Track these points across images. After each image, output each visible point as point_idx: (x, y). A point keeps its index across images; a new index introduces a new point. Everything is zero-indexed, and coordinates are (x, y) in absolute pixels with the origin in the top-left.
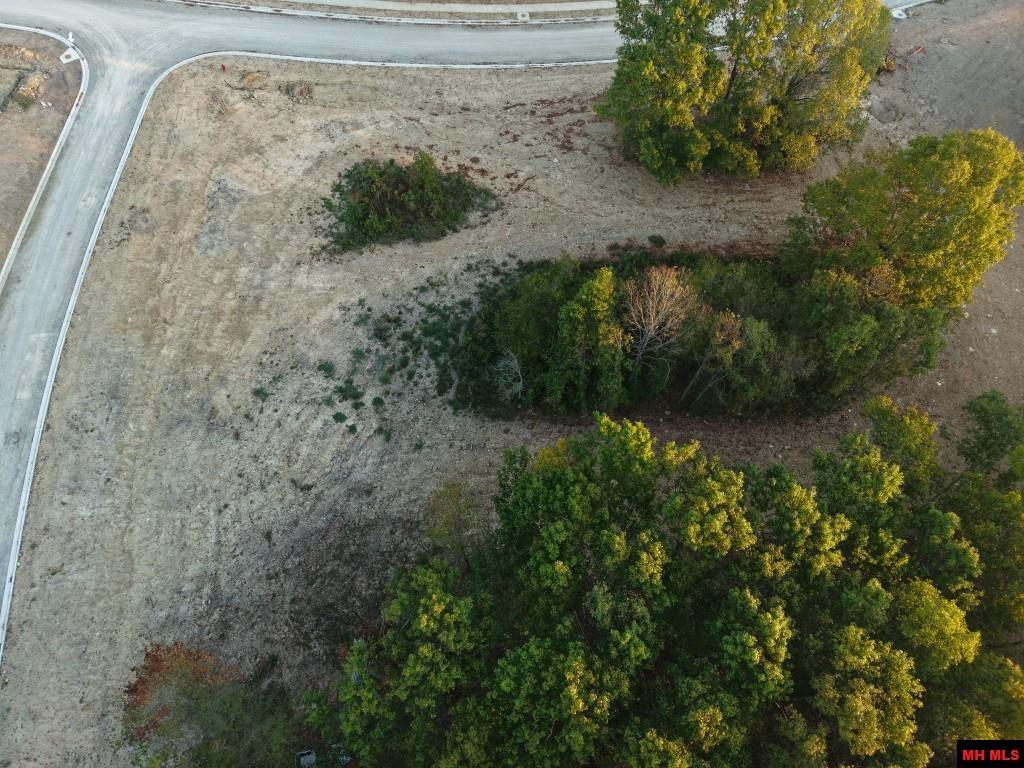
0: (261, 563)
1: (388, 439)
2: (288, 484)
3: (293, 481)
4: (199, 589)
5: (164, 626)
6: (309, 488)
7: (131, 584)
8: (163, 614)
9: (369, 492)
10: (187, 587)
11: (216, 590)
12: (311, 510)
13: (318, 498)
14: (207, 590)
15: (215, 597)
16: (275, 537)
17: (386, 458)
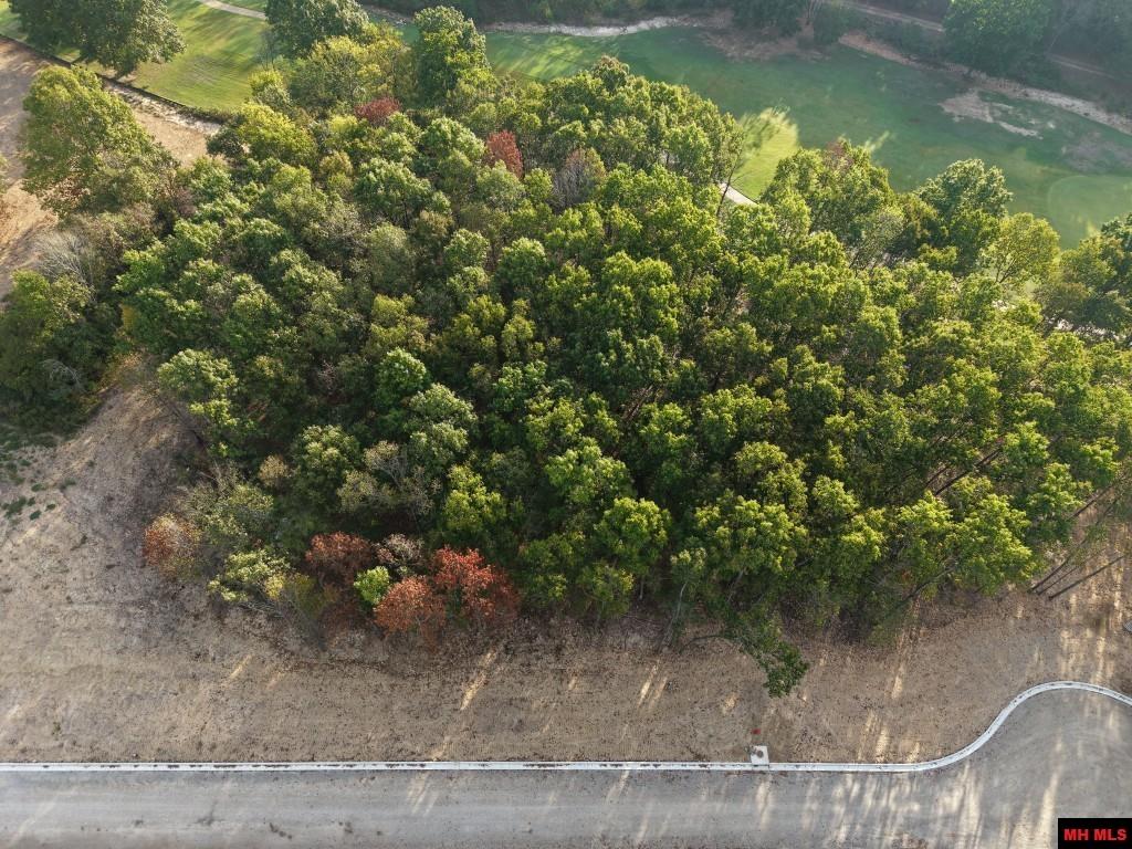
0: (129, 572)
1: (73, 484)
2: (74, 553)
3: (72, 550)
4: (129, 615)
5: (145, 639)
6: (84, 539)
7: (99, 667)
8: (135, 640)
9: (110, 499)
10: (122, 624)
11: (134, 603)
12: (105, 538)
13: (96, 532)
14: (131, 610)
15: (139, 604)
16: (113, 562)
17: (89, 486)
